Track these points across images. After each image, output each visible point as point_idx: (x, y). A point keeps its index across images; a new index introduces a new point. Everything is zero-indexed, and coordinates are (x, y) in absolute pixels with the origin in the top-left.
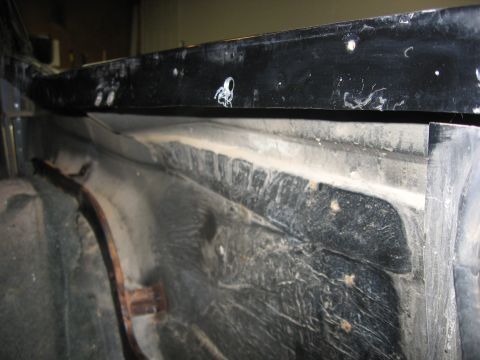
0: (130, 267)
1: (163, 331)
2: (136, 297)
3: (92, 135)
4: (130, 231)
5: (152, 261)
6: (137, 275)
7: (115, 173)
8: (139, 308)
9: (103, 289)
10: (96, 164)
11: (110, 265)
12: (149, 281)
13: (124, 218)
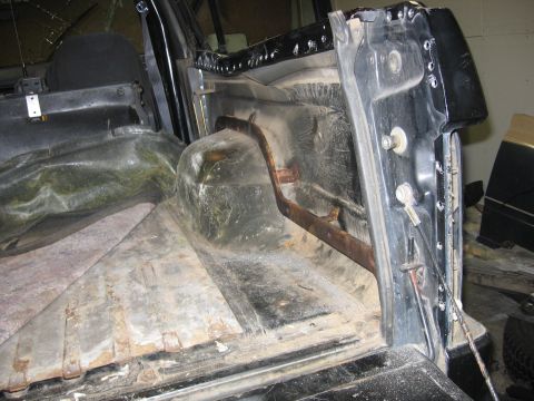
0: (278, 160)
1: (298, 191)
2: (282, 174)
3: (255, 94)
4: (278, 141)
5: (290, 155)
6: (283, 163)
7: (269, 114)
8: (285, 180)
9: (265, 173)
10: (258, 112)
11: (267, 156)
12: (290, 165)
13: (275, 136)
